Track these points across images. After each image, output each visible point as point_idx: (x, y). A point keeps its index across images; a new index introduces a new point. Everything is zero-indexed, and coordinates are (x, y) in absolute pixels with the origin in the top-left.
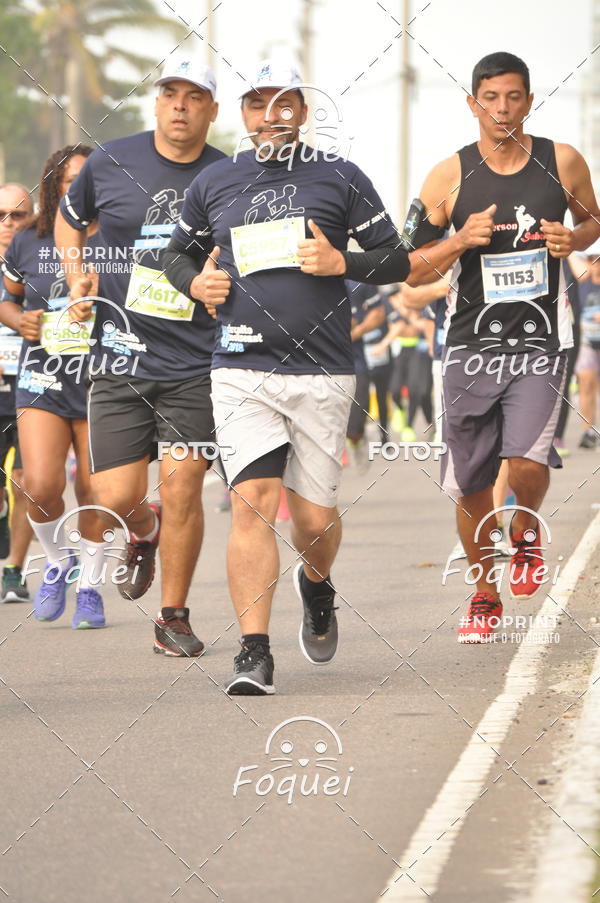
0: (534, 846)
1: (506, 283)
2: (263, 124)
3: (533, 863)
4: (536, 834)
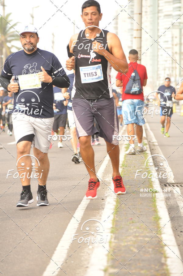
0: (101, 212)
1: (88, 76)
3: (101, 216)
4: (101, 210)
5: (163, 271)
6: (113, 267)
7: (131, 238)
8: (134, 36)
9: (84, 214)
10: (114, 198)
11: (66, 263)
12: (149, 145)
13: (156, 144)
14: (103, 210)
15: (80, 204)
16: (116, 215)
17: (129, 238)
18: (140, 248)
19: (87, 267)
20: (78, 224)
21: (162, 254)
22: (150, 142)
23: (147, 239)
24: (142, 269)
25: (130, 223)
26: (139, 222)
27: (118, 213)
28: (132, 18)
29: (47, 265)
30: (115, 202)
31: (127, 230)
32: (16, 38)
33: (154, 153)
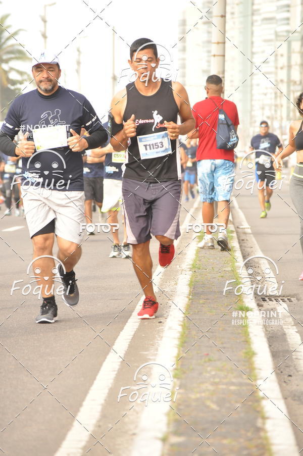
0: (157, 344)
1: (150, 149)
2: (42, 79)
3: (157, 350)
4: (158, 340)
5: (259, 441)
6: (176, 433)
7: (207, 387)
8: (213, 53)
9: (129, 347)
10: (179, 321)
11: (99, 426)
12: (237, 232)
13: (249, 231)
14: (161, 340)
15: (123, 330)
16: (182, 349)
17: (204, 386)
18: (221, 402)
19: (134, 434)
20: (119, 363)
21: (258, 412)
22: (238, 227)
23: (233, 388)
24: (225, 437)
25: (205, 362)
26: (219, 360)
27: (186, 345)
28: (208, 23)
29: (68, 430)
30: (180, 327)
31: (201, 374)
32: (17, 55)
33: (245, 247)
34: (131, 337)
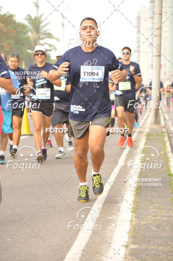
0: (123, 194)
3: (123, 197)
6: (133, 243)
8: (155, 34)
9: (107, 195)
10: (135, 181)
11: (91, 239)
12: (167, 133)
14: (125, 192)
16: (137, 197)
17: (149, 217)
18: (158, 226)
19: (110, 243)
20: (102, 204)
22: (168, 130)
23: (164, 218)
24: (160, 246)
25: (149, 204)
26: (157, 203)
27: (139, 194)
28: (152, 18)
29: (75, 241)
31: (147, 210)
32: (48, 36)
33: (172, 141)
34: (108, 190)
